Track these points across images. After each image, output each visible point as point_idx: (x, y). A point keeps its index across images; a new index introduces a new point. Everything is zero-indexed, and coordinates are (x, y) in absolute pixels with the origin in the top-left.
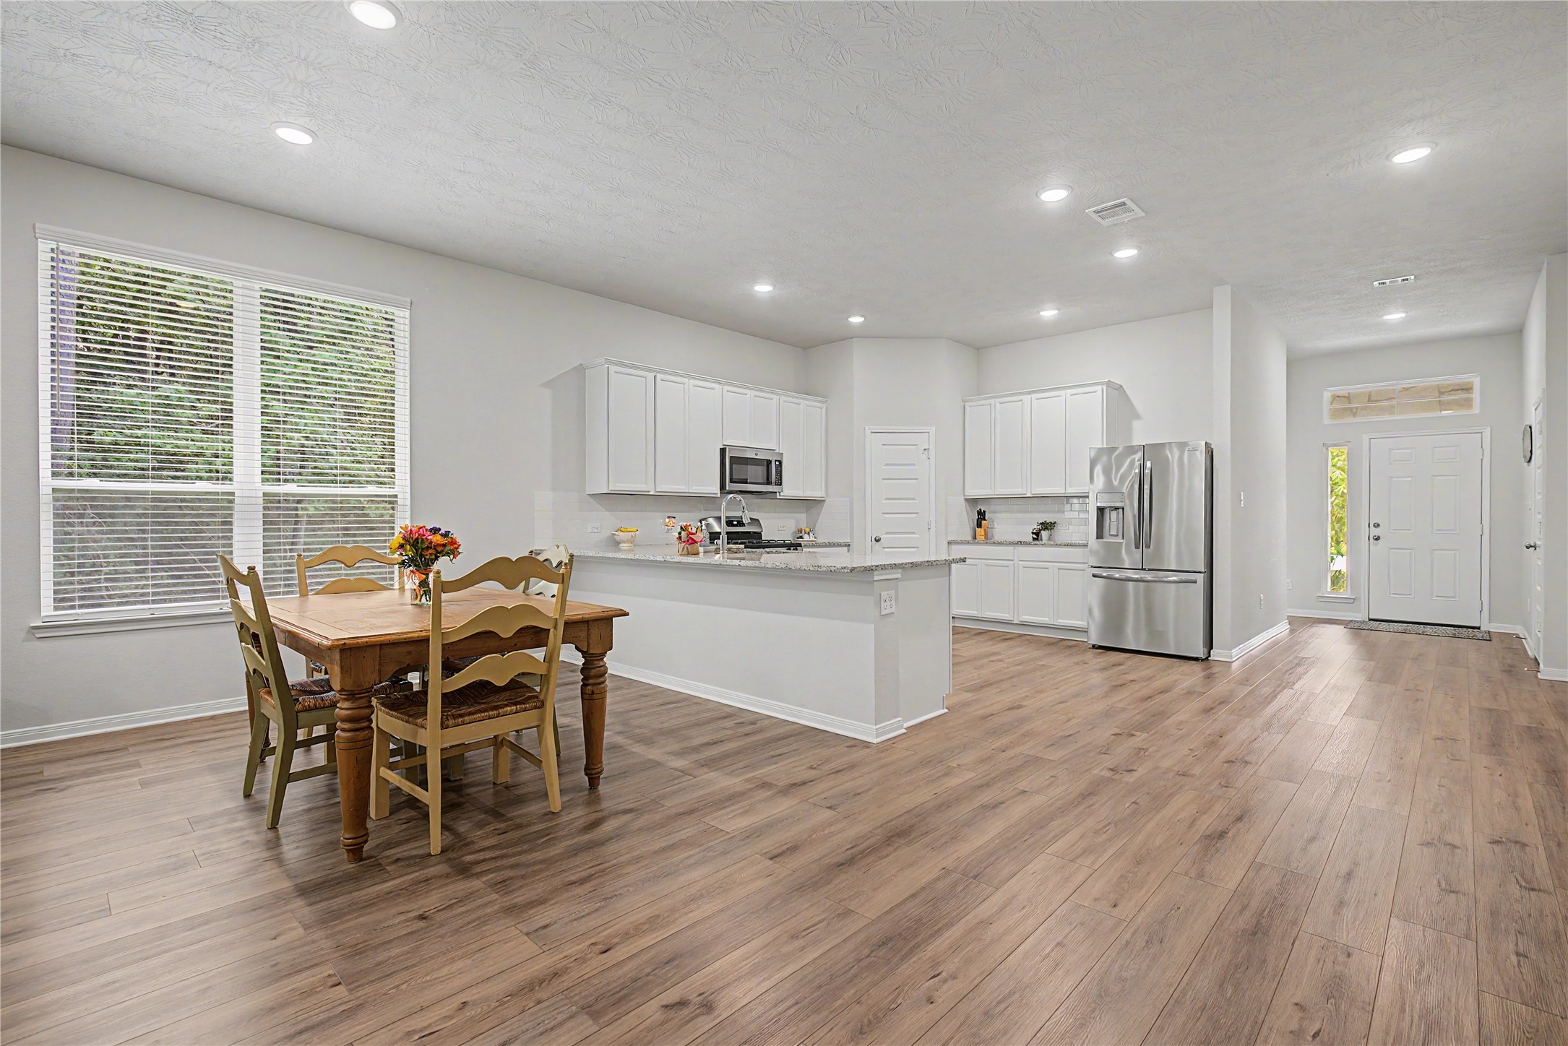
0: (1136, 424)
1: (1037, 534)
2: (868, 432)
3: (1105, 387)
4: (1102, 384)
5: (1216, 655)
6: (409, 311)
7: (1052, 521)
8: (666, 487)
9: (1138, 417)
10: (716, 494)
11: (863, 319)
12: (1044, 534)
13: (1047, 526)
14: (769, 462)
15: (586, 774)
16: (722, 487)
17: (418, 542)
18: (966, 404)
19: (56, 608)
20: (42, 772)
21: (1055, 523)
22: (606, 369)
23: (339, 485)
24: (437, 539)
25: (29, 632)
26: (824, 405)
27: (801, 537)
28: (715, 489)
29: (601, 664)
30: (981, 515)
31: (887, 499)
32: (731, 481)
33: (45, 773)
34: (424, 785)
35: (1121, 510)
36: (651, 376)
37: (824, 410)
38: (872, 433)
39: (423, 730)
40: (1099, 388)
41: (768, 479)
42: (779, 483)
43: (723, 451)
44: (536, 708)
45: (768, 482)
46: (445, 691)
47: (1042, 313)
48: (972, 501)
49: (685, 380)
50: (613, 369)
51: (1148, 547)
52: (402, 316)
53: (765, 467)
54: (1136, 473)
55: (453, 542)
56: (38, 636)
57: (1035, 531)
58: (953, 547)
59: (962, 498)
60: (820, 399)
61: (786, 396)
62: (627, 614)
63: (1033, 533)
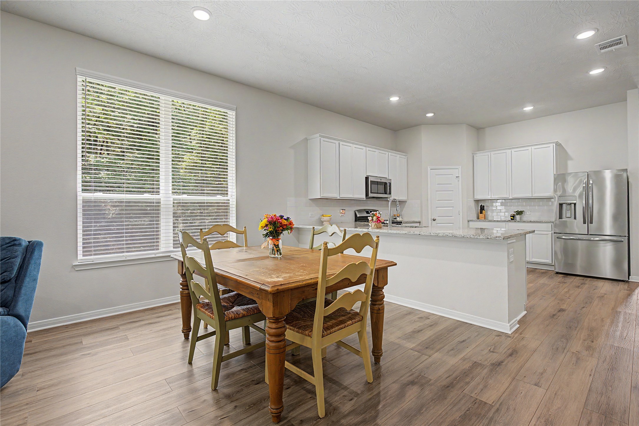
0: (570, 163)
1: (513, 217)
2: (429, 169)
3: (554, 145)
4: (553, 143)
5: (633, 279)
6: (235, 112)
7: (522, 210)
8: (344, 195)
9: (571, 159)
10: (364, 198)
11: (433, 114)
12: (518, 217)
13: (520, 213)
14: (386, 183)
15: (373, 355)
16: (367, 195)
17: (275, 224)
18: (474, 155)
19: (84, 256)
20: (82, 342)
21: (523, 211)
22: (319, 139)
23: (205, 195)
24: (285, 222)
25: (72, 267)
26: (406, 157)
27: (396, 219)
28: (364, 196)
29: (382, 293)
30: (482, 208)
31: (438, 200)
32: (371, 193)
33: (84, 343)
34: (312, 373)
35: (573, 205)
36: (337, 142)
37: (406, 158)
38: (431, 169)
39: (309, 338)
40: (552, 145)
41: (385, 191)
42: (390, 193)
43: (367, 178)
44: (360, 321)
45: (386, 193)
46: (325, 316)
47: (525, 109)
48: (477, 201)
49: (351, 145)
50: (322, 139)
51: (591, 223)
52: (232, 115)
53: (384, 186)
54: (583, 187)
55: (291, 223)
56: (76, 269)
57: (512, 215)
58: (471, 223)
59: (473, 200)
60: (404, 154)
61: (391, 152)
62: (396, 264)
63: (511, 216)
